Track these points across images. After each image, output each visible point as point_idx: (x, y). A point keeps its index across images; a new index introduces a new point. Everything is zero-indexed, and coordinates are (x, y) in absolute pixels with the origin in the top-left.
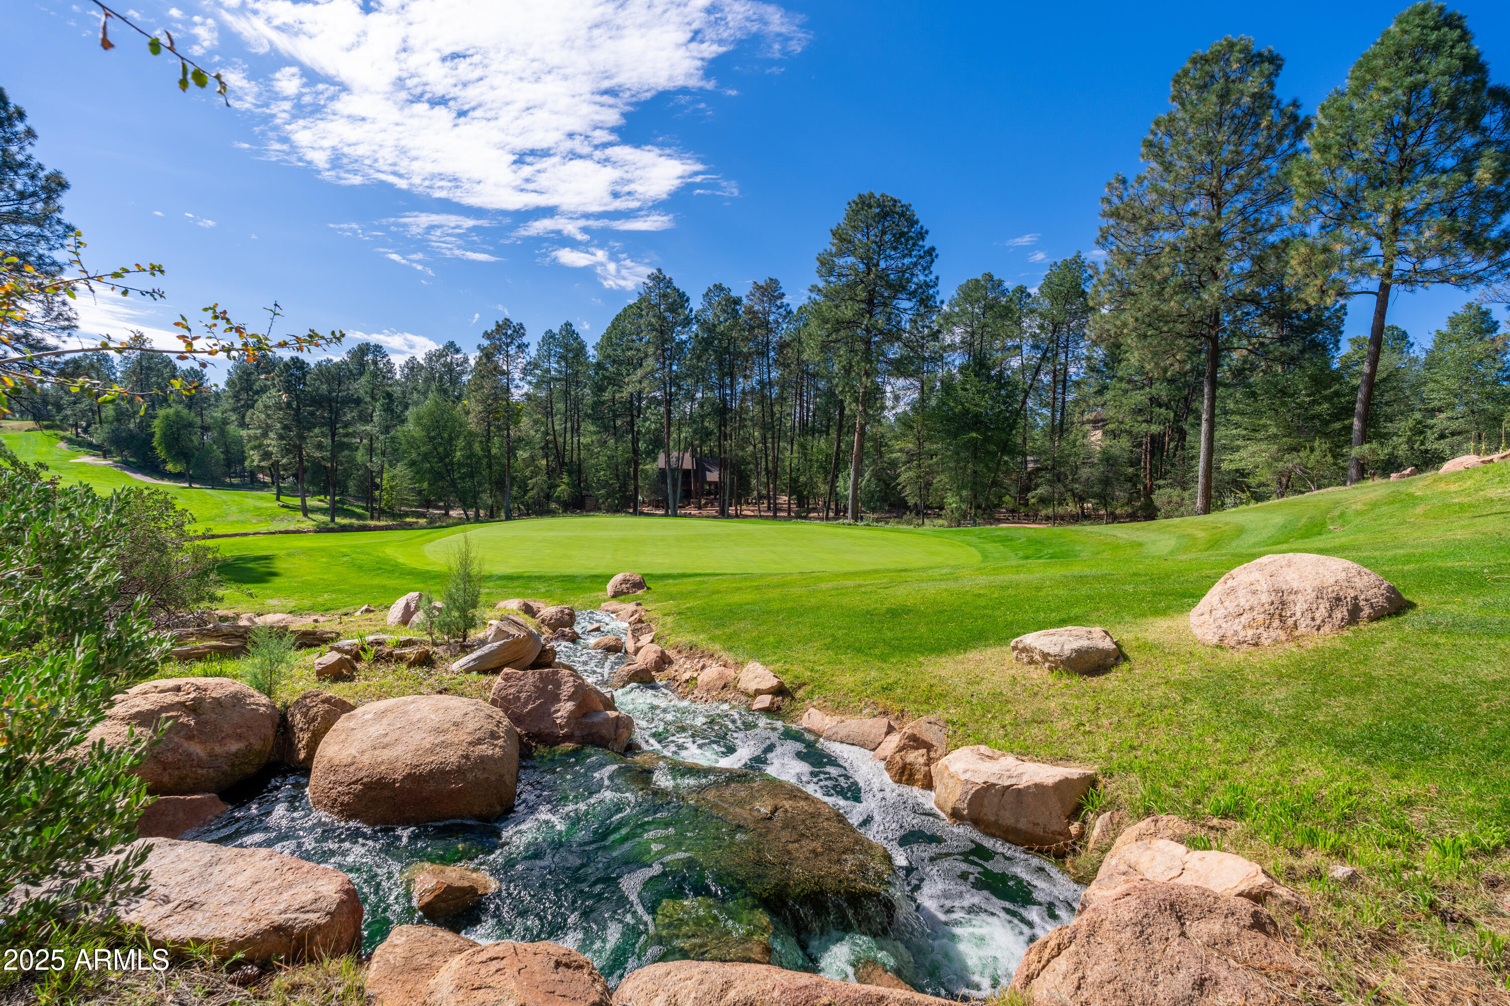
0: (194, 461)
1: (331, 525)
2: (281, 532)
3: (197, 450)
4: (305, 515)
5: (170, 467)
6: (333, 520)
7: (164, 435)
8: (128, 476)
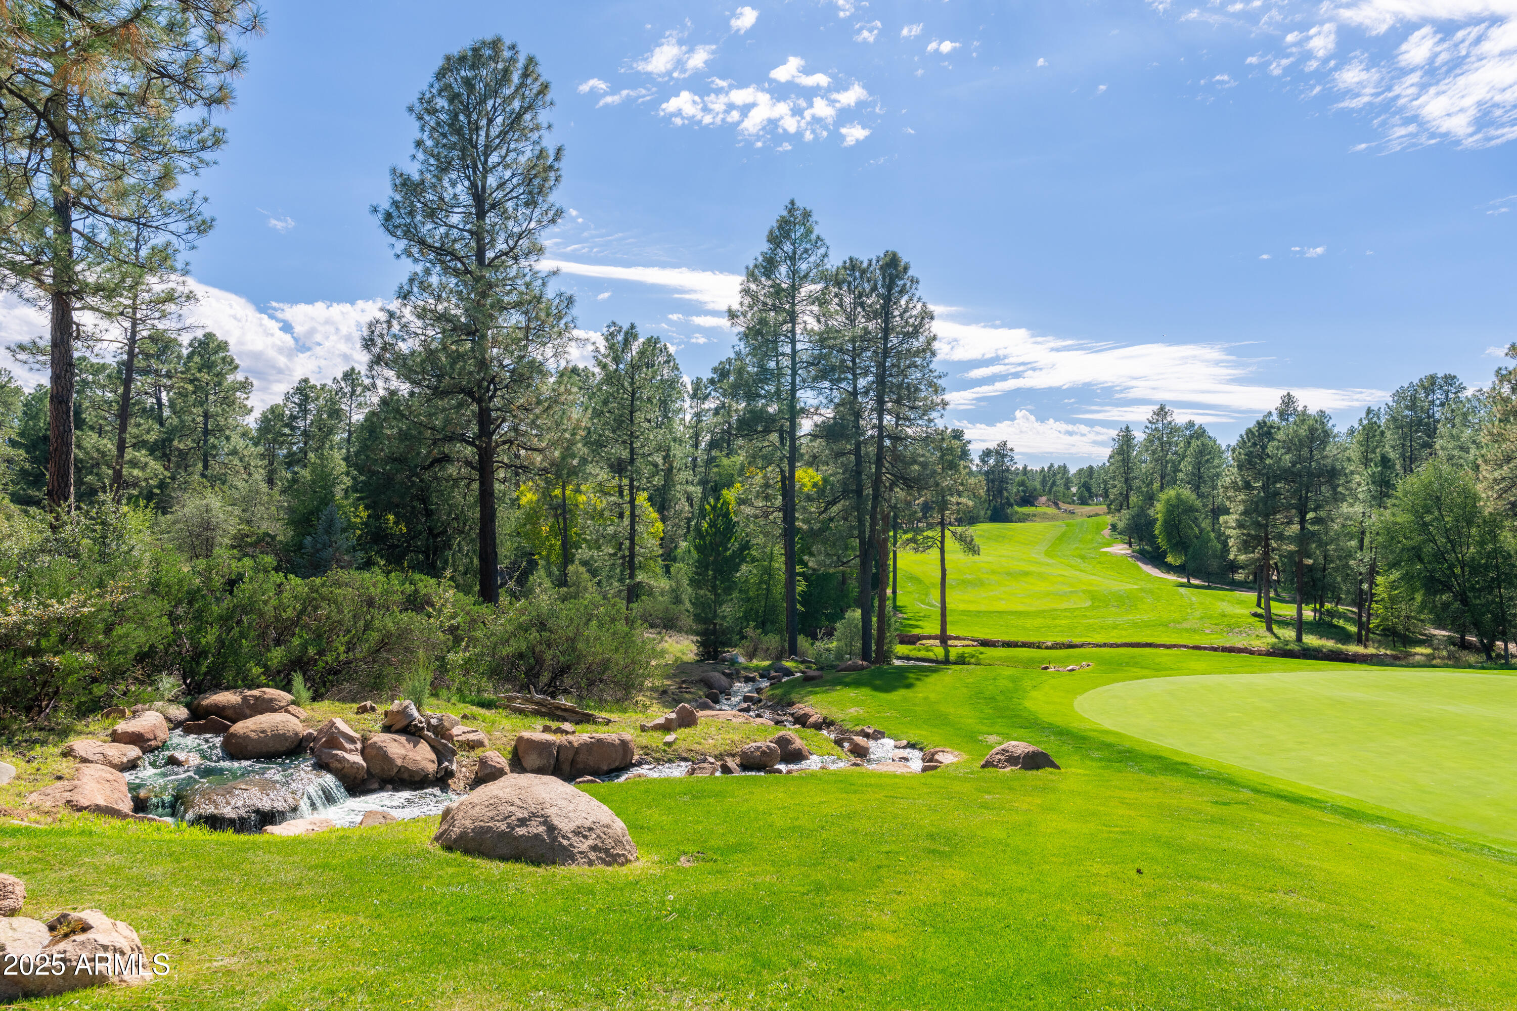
0: (1191, 551)
1: (1293, 646)
2: (1215, 649)
3: (1197, 538)
4: (1270, 629)
5: (1170, 559)
6: (1299, 639)
7: (1166, 522)
8: (1138, 567)
